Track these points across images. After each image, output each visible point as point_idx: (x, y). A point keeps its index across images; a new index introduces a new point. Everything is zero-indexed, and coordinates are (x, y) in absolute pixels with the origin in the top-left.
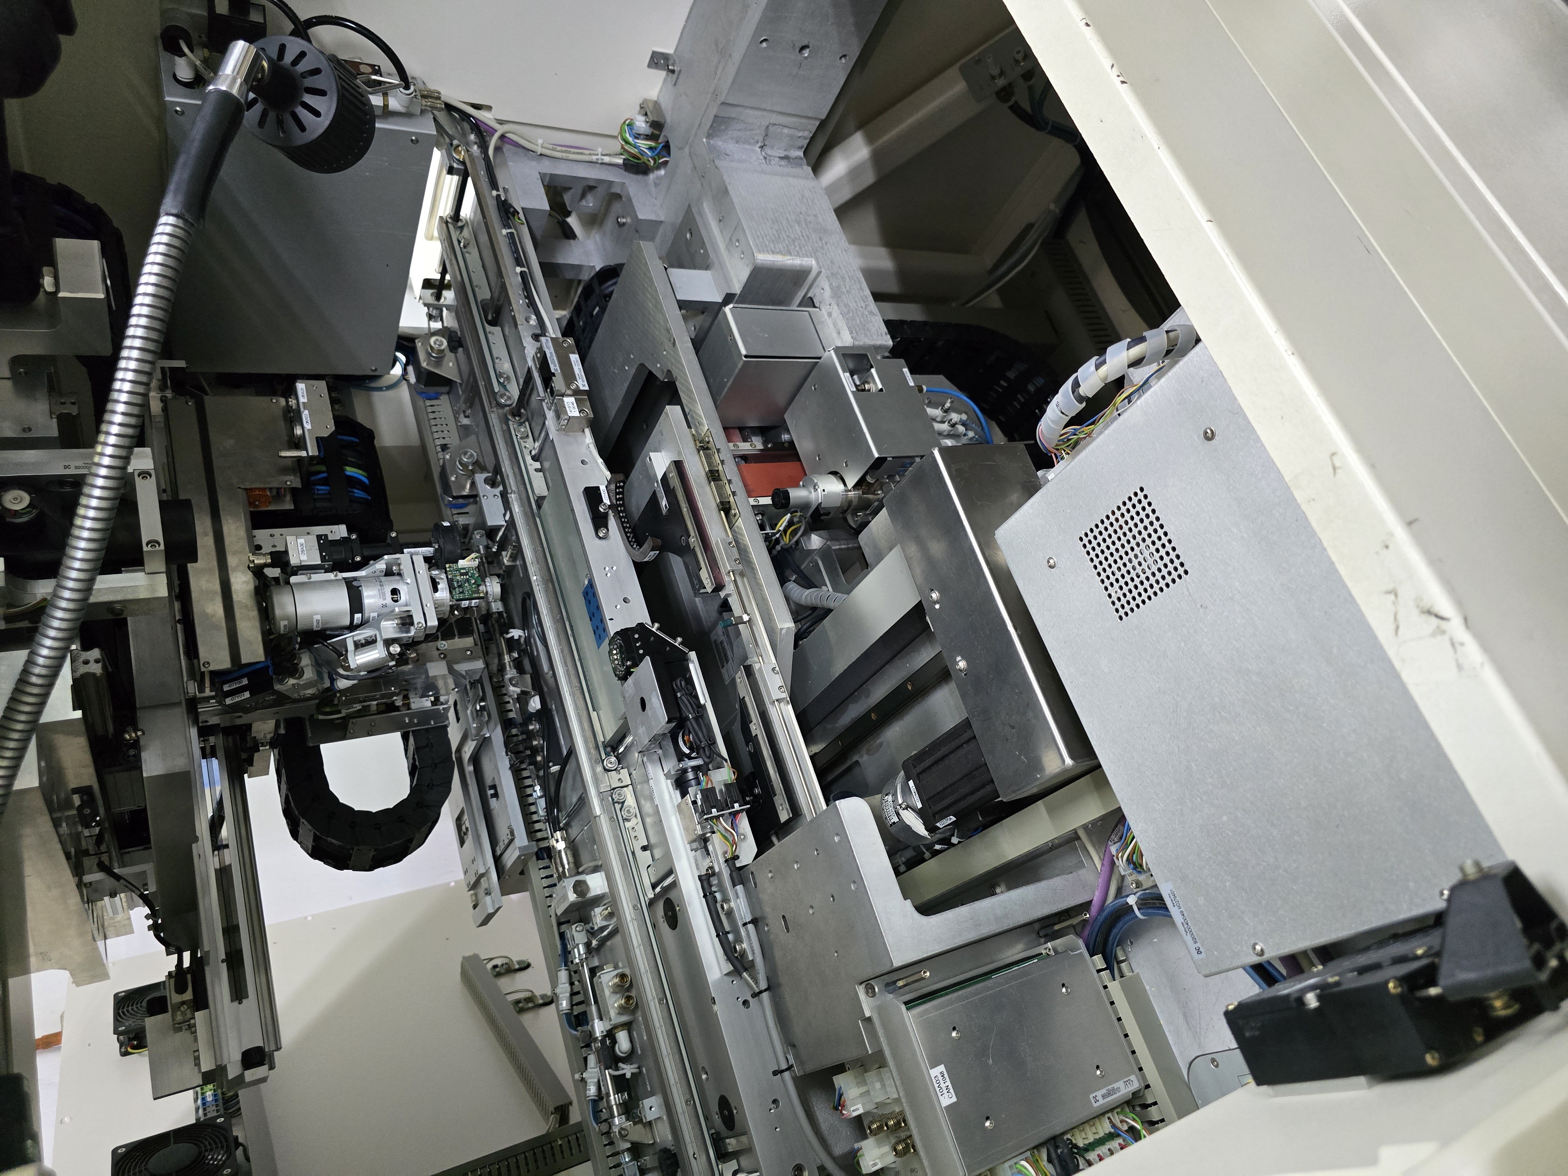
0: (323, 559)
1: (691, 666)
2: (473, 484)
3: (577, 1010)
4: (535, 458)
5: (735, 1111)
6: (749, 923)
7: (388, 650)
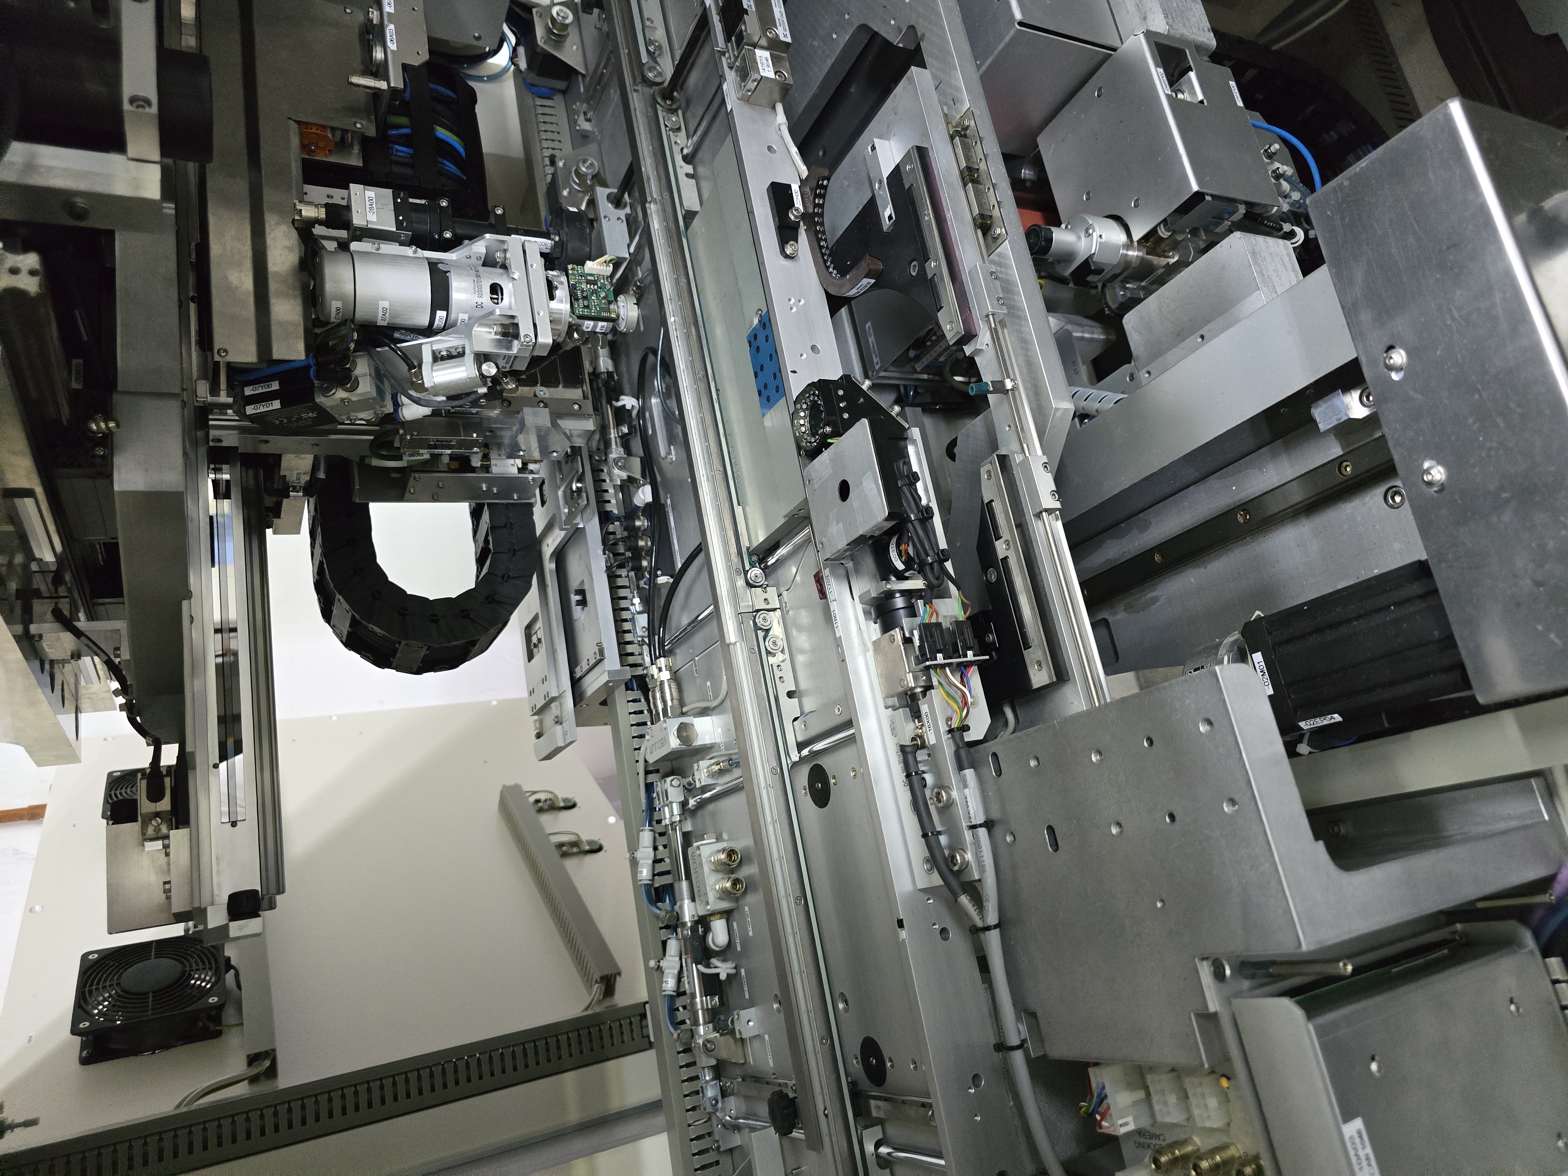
0: (399, 224)
1: (911, 449)
2: (592, 203)
3: (659, 882)
4: (687, 159)
5: (889, 1064)
6: (981, 826)
7: (479, 368)
